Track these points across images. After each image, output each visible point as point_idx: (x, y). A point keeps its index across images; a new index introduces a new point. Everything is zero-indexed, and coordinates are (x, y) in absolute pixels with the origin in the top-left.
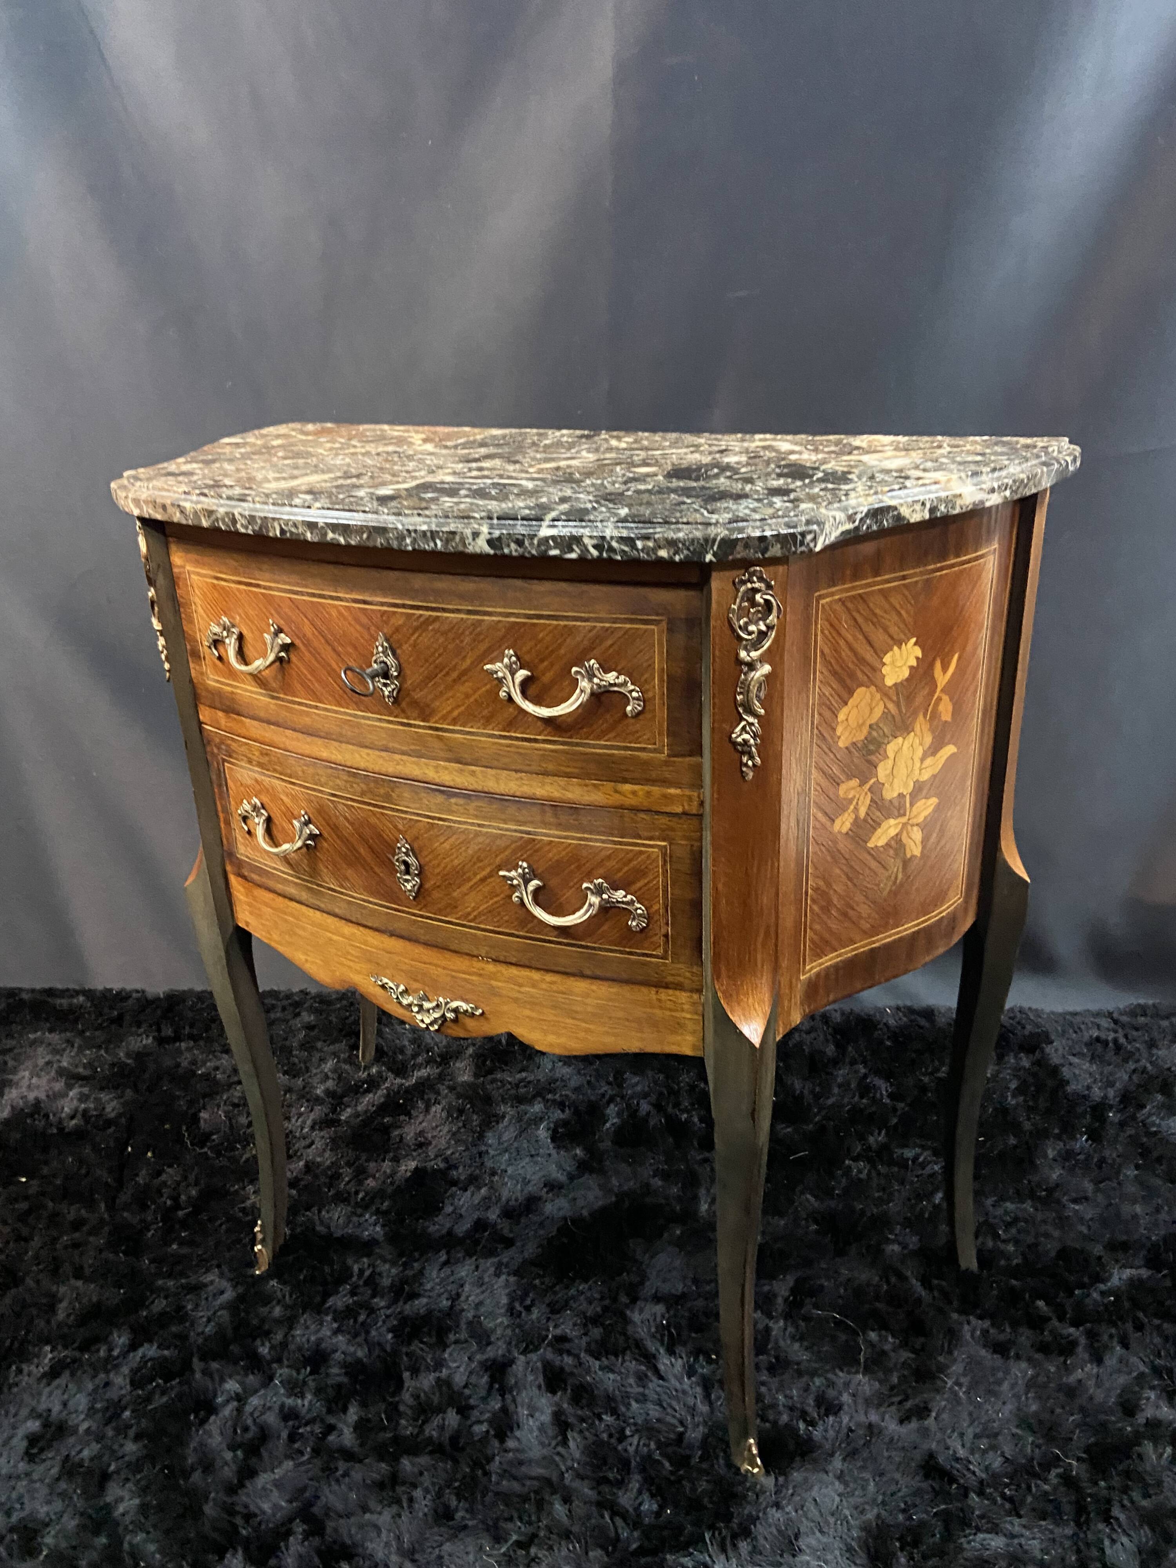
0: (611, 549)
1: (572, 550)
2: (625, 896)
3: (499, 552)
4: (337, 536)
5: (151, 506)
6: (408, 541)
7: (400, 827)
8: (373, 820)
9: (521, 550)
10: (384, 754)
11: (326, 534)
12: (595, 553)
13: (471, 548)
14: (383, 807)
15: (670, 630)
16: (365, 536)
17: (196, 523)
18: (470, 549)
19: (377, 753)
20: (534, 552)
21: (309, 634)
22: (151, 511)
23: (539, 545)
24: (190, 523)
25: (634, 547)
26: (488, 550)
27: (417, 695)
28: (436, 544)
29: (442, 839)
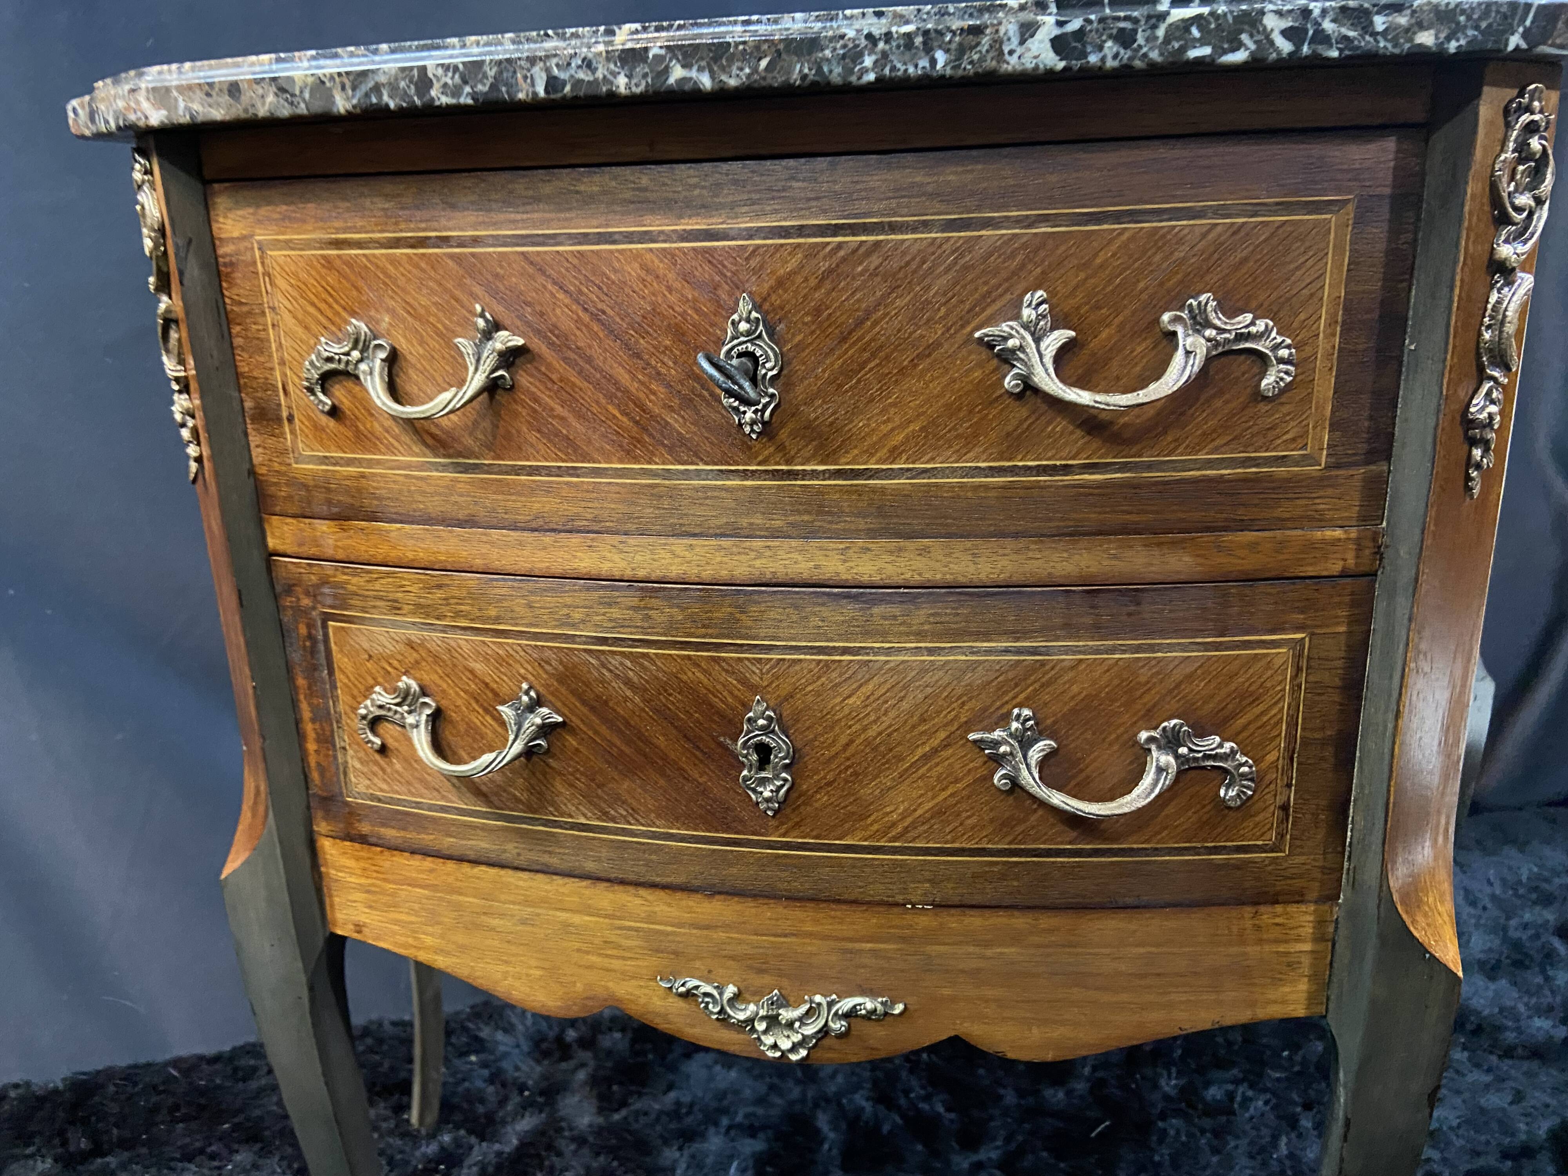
0: (1321, 37)
1: (1237, 46)
2: (1220, 746)
3: (1076, 64)
4: (693, 74)
5: (199, 94)
6: (868, 61)
7: (755, 679)
8: (693, 675)
9: (1125, 54)
10: (726, 542)
11: (666, 71)
12: (1285, 46)
13: (1013, 60)
14: (718, 647)
15: (1359, 221)
16: (764, 63)
17: (318, 107)
18: (1012, 64)
19: (713, 542)
20: (1155, 55)
21: (566, 324)
22: (196, 106)
23: (1167, 40)
24: (302, 109)
25: (1367, 28)
26: (1051, 60)
27: (813, 412)
28: (933, 62)
29: (845, 690)
